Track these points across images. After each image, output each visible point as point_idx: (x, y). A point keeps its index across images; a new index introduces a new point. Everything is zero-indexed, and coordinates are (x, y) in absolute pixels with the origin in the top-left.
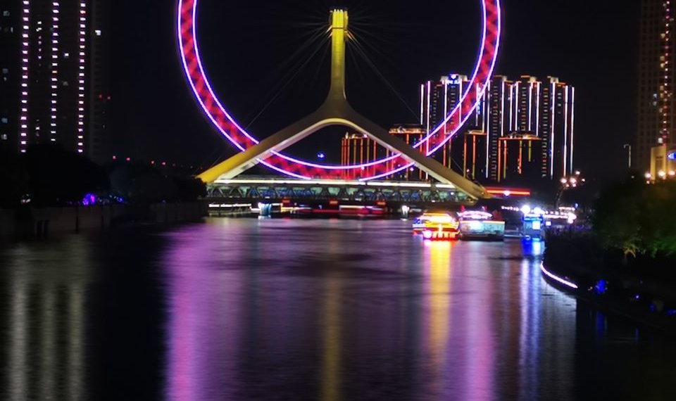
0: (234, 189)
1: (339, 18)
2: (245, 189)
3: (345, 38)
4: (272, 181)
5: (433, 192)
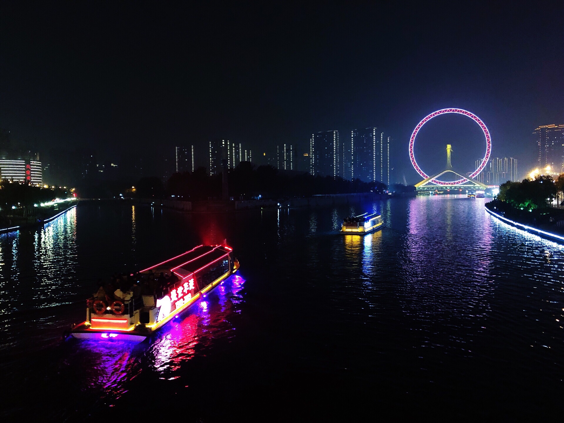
0: (424, 188)
1: (449, 147)
2: (426, 188)
3: (450, 151)
4: (433, 186)
5: (474, 187)
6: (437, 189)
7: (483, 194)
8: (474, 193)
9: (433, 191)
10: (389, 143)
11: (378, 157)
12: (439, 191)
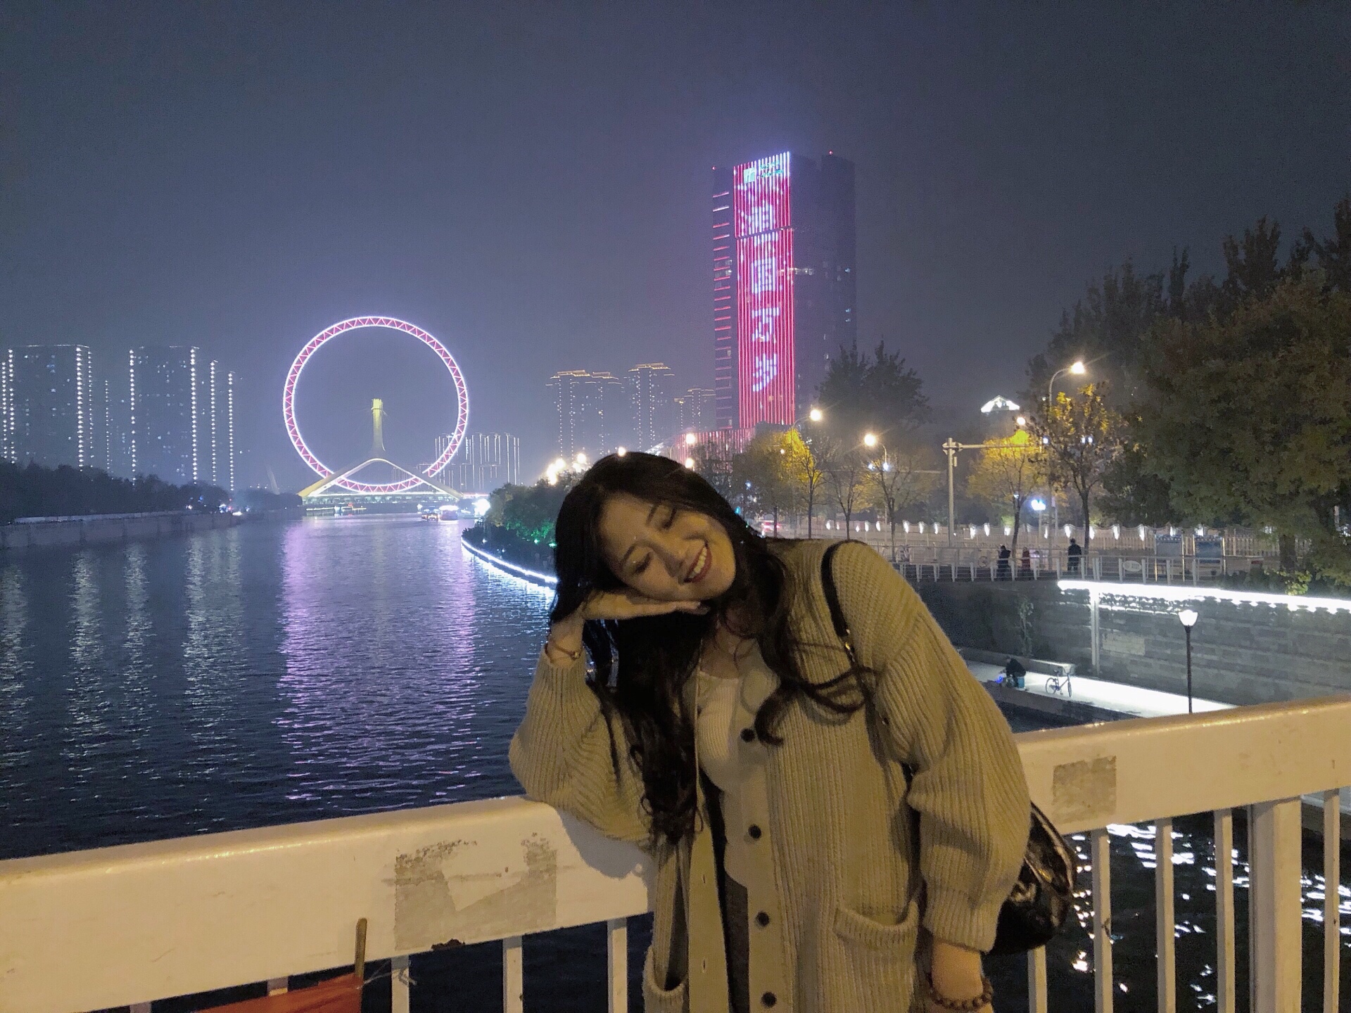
0: (320, 499)
1: (377, 404)
2: (326, 500)
3: (381, 414)
4: (342, 495)
5: (435, 497)
6: (353, 501)
7: (454, 512)
8: (435, 510)
9: (344, 505)
10: (232, 387)
11: (204, 422)
12: (356, 506)
